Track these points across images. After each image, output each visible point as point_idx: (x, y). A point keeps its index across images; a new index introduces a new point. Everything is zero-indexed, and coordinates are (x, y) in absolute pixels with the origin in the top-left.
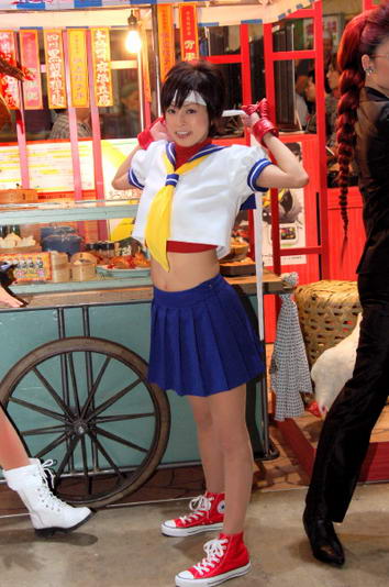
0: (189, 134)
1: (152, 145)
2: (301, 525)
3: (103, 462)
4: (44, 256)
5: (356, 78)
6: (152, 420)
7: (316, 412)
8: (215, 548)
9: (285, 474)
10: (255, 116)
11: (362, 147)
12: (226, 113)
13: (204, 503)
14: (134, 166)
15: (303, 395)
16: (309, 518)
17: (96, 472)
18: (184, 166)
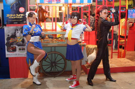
0: (74, 22)
1: (68, 24)
2: (87, 80)
3: (56, 70)
4: (49, 39)
5: (99, 15)
6: (64, 64)
7: (88, 64)
8: (75, 83)
9: (83, 73)
10: (84, 21)
11: (99, 25)
12: (80, 20)
13: (72, 76)
14: (65, 26)
15: (86, 61)
16: (88, 79)
17: (55, 71)
18: (74, 27)
